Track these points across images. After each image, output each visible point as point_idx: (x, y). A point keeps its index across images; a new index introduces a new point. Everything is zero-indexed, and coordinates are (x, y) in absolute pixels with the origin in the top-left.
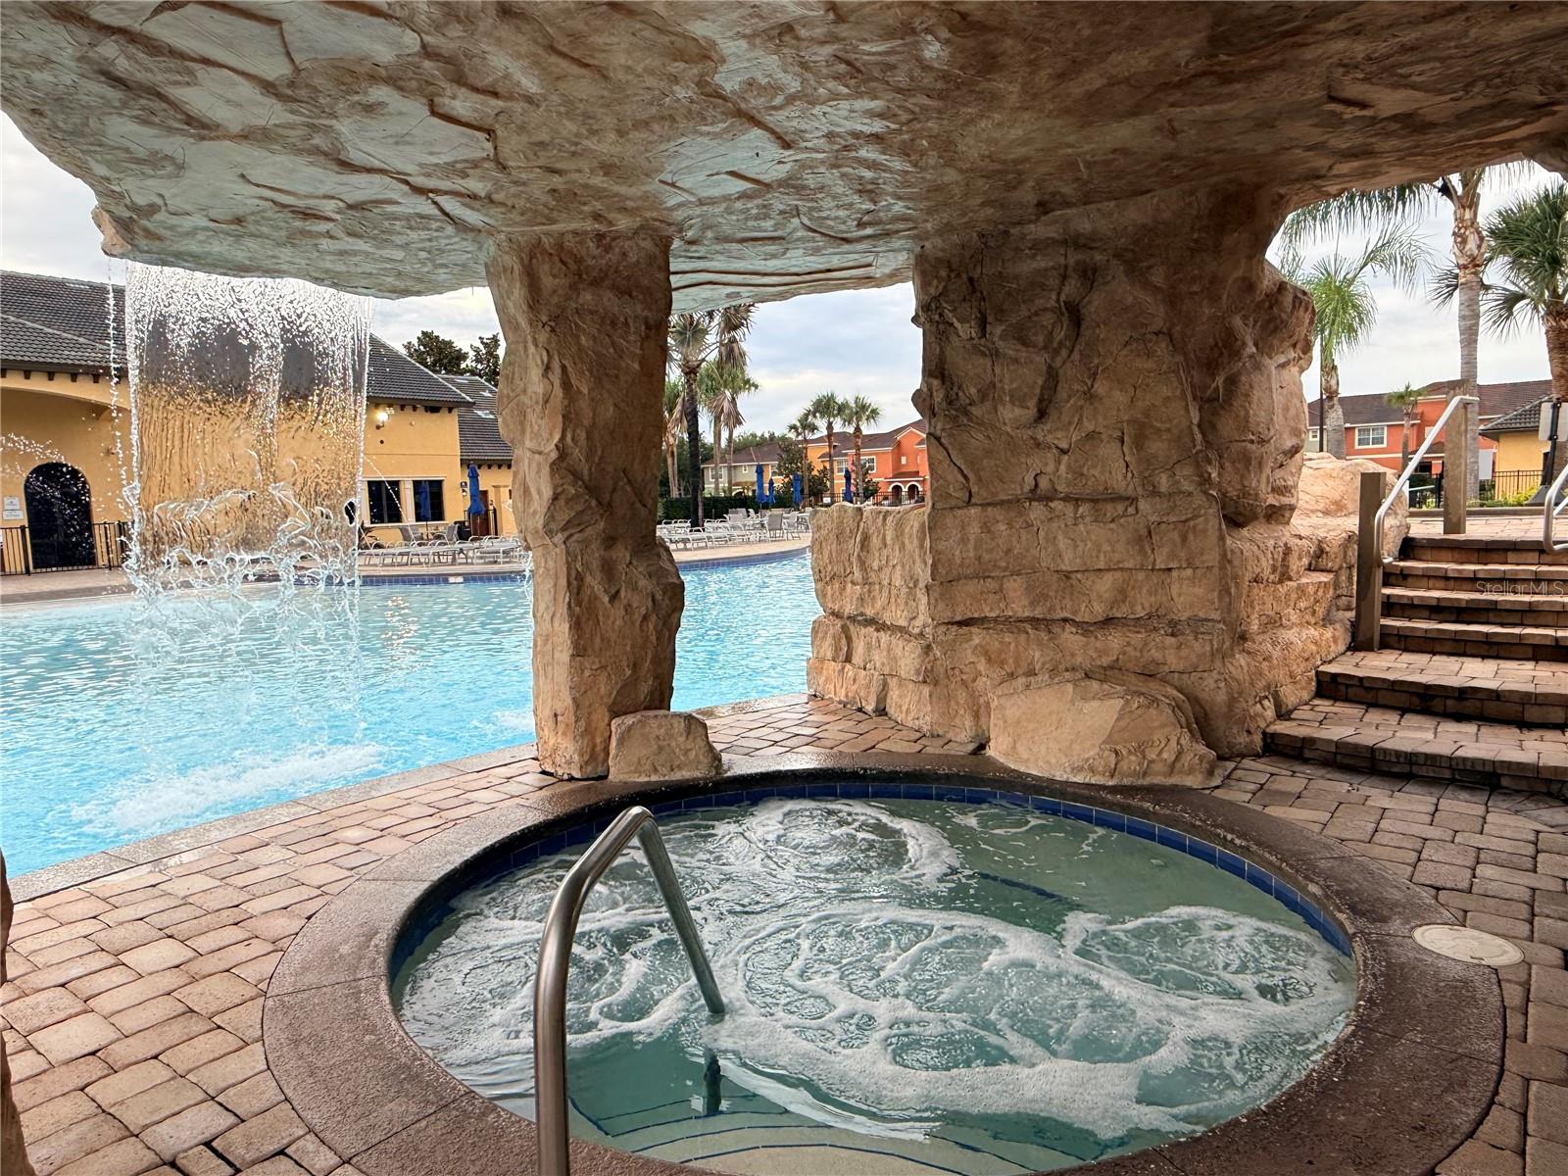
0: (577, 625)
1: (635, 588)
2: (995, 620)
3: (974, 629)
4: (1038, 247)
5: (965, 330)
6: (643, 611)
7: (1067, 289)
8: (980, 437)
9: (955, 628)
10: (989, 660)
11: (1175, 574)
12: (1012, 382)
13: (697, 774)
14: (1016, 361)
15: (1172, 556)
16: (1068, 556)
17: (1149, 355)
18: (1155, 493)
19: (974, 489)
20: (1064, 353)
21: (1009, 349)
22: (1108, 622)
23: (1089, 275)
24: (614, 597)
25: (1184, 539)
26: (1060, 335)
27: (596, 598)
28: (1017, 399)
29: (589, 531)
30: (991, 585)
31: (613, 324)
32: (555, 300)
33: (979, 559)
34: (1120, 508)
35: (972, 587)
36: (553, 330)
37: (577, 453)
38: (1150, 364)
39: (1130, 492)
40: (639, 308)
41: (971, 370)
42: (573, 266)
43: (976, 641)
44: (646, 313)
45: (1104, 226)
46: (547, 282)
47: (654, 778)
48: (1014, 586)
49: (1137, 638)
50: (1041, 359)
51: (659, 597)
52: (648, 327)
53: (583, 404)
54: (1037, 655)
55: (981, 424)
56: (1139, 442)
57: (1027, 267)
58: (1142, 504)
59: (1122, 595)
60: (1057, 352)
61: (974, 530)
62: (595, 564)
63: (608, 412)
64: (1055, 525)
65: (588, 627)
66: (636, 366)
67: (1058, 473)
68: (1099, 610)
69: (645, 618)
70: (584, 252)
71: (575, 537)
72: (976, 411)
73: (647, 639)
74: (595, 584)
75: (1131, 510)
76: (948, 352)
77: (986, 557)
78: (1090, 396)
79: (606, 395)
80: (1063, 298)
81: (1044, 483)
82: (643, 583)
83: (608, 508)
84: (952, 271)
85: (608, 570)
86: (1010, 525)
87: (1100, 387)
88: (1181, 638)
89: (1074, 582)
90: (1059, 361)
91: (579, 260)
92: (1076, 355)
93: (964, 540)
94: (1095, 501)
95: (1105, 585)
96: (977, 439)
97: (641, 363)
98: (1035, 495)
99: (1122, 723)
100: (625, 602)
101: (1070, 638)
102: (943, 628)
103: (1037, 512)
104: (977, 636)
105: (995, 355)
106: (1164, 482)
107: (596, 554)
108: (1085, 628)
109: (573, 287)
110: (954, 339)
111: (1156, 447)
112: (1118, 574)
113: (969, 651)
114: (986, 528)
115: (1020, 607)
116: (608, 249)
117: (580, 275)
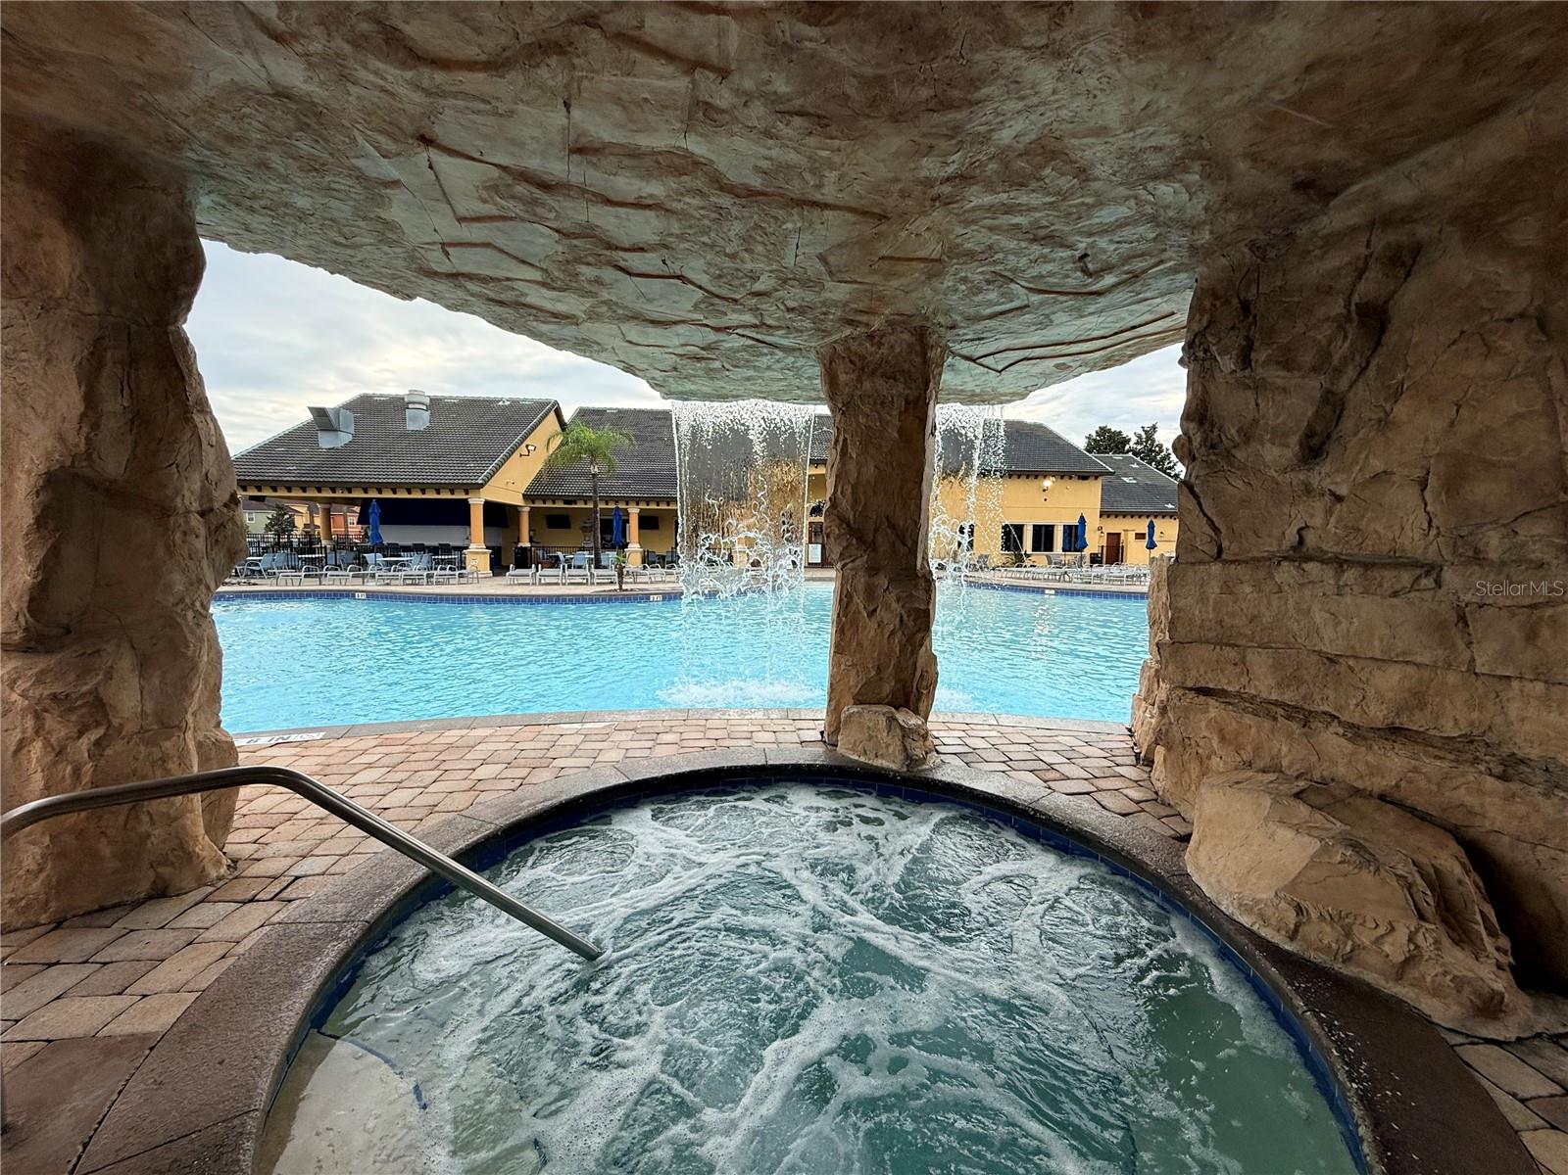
0: (840, 631)
1: (888, 608)
2: (1239, 695)
3: (1211, 701)
4: (1330, 242)
5: (1227, 363)
6: (892, 627)
7: (1361, 287)
8: (1239, 483)
9: (1191, 695)
10: (1223, 739)
11: (1515, 684)
12: (1276, 416)
13: (893, 766)
14: (1285, 390)
15: (1505, 654)
16: (1328, 633)
17: (1489, 351)
18: (1478, 558)
19: (1225, 544)
20: (1351, 372)
21: (1276, 376)
22: (1394, 732)
23: (1404, 261)
24: (871, 614)
25: (1531, 636)
26: (1341, 349)
27: (860, 612)
28: (1279, 437)
29: (858, 562)
30: (1230, 653)
31: (883, 403)
32: (847, 390)
33: (1220, 623)
34: (1406, 577)
35: (1206, 651)
36: (844, 413)
37: (845, 504)
38: (1492, 367)
39: (1431, 555)
40: (901, 387)
41: (1235, 405)
42: (859, 364)
43: (1213, 713)
44: (907, 392)
45: (1437, 183)
46: (843, 378)
47: (862, 759)
48: (1259, 661)
49: (1432, 766)
50: (1315, 384)
51: (905, 618)
52: (907, 403)
53: (852, 466)
54: (1285, 749)
55: (1243, 468)
56: (1452, 486)
57: (1314, 271)
58: (1448, 575)
59: (1418, 699)
60: (1338, 371)
61: (1214, 589)
62: (861, 587)
63: (869, 472)
64: (1307, 592)
65: (848, 634)
66: (896, 435)
67: (1325, 529)
68: (1378, 714)
69: (892, 633)
70: (864, 352)
71: (850, 566)
72: (1240, 454)
73: (892, 650)
74: (858, 600)
75: (1427, 582)
76: (1212, 389)
77: (1228, 622)
78: (1385, 423)
79: (869, 459)
80: (1356, 299)
81: (1311, 539)
82: (894, 605)
83: (872, 546)
84: (1217, 298)
85: (870, 593)
86: (1257, 587)
87: (1401, 410)
88: (1515, 786)
89: (1343, 669)
90: (1343, 384)
91: (862, 358)
92: (1371, 373)
93: (1203, 600)
94: (1367, 566)
95: (1389, 681)
96: (1235, 487)
97: (898, 432)
98: (1299, 553)
99: (1314, 874)
100: (879, 618)
101: (1331, 740)
102: (1180, 692)
103: (1286, 573)
104: (1214, 709)
105: (1259, 387)
106: (1494, 543)
107: (861, 581)
108: (1356, 733)
109: (859, 380)
110: (1218, 375)
111: (1484, 490)
112: (1411, 670)
113: (1203, 724)
114: (1228, 589)
115: (1264, 684)
116: (880, 345)
117: (863, 368)
